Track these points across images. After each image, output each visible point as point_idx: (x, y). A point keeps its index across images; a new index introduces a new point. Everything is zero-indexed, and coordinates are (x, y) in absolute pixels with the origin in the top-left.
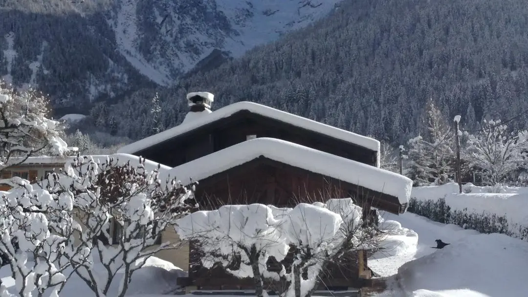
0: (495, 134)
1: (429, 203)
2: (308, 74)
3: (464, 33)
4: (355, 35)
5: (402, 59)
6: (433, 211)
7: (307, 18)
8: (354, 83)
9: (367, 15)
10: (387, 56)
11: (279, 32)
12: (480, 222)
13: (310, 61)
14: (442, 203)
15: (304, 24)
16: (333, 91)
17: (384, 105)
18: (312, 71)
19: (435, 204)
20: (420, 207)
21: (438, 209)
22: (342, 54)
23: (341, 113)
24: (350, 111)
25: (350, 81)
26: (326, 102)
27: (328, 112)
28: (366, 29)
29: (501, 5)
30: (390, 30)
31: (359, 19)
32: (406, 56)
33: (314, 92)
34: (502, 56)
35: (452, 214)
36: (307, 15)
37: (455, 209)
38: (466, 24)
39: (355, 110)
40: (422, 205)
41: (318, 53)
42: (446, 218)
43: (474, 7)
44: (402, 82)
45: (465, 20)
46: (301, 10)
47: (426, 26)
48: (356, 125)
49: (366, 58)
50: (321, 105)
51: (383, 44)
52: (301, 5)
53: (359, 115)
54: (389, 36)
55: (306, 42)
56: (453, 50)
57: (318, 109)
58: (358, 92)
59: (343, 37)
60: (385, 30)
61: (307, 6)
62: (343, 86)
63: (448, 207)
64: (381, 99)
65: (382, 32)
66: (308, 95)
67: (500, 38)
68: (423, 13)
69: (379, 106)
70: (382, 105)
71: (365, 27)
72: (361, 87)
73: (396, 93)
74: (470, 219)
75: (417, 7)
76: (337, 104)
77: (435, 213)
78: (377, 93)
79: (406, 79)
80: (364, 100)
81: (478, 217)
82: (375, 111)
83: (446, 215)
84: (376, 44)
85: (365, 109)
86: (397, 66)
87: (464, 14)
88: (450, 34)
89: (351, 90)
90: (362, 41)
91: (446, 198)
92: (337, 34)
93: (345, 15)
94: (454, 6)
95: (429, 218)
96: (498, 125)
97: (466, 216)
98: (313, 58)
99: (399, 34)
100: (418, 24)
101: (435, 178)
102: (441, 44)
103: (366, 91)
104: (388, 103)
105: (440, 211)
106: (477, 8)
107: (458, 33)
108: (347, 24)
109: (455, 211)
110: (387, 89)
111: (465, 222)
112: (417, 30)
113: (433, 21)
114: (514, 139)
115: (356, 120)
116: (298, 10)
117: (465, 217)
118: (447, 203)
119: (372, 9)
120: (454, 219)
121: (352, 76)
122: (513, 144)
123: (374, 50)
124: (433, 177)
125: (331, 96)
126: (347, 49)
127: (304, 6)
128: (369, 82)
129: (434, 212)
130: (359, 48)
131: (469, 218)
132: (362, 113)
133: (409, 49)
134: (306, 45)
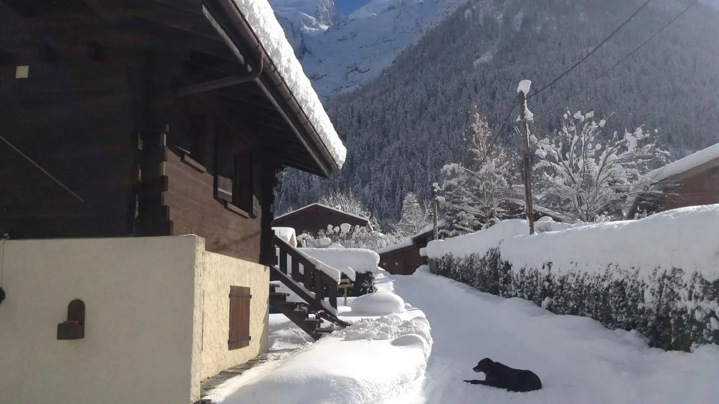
0: (582, 139)
1: (471, 260)
2: (354, 137)
3: (510, 98)
4: (401, 99)
5: (449, 123)
6: (478, 272)
7: (355, 83)
8: (401, 146)
9: (414, 79)
10: (434, 120)
11: (327, 97)
12: (597, 294)
13: (355, 124)
14: (495, 256)
15: (351, 89)
16: (379, 155)
17: (431, 169)
18: (358, 135)
19: (481, 261)
20: (458, 268)
21: (487, 268)
22: (388, 117)
23: (387, 178)
24: (396, 175)
25: (396, 144)
26: (371, 166)
27: (374, 176)
28: (412, 93)
29: (546, 71)
30: (437, 95)
31: (407, 84)
32: (453, 119)
33: (359, 155)
34: (548, 120)
35: (515, 277)
36: (355, 80)
37: (523, 267)
38: (512, 89)
39: (401, 174)
40: (461, 263)
41: (364, 116)
42: (501, 285)
43: (520, 72)
44: (449, 145)
45: (511, 85)
46: (349, 76)
47: (472, 91)
48: (402, 189)
49: (413, 122)
50: (366, 168)
51: (430, 109)
52: (349, 70)
53: (405, 179)
54: (436, 100)
55: (353, 105)
56: (500, 115)
57: (364, 173)
58: (404, 156)
59: (390, 100)
60: (432, 94)
61: (355, 71)
62: (388, 150)
63: (507, 263)
64: (428, 163)
65: (429, 97)
66: (352, 158)
67: (545, 104)
68: (470, 78)
69: (426, 169)
70: (429, 169)
71: (412, 91)
72: (407, 151)
73: (443, 156)
74: (561, 288)
75: (464, 72)
76: (382, 167)
77: (483, 277)
78: (423, 156)
79: (453, 143)
80: (411, 164)
81: (586, 283)
82: (422, 175)
83: (501, 279)
84: (423, 108)
85: (411, 173)
86: (444, 129)
87: (510, 80)
88: (496, 98)
89: (397, 153)
90: (409, 105)
91: (501, 246)
92: (384, 97)
93: (392, 80)
94: (500, 71)
95: (472, 286)
96: (590, 120)
97: (549, 280)
98: (359, 121)
99: (446, 98)
100: (465, 89)
101: (482, 224)
102: (487, 108)
103: (413, 154)
104: (435, 167)
105: (490, 272)
106: (522, 74)
107: (504, 98)
108: (394, 88)
109: (522, 271)
110: (434, 152)
111: (546, 293)
112: (464, 94)
113: (480, 85)
114: (617, 146)
115: (403, 184)
116: (347, 76)
117: (547, 284)
118: (504, 258)
119: (419, 73)
120: (519, 287)
121: (399, 139)
122: (614, 156)
123: (421, 114)
124: (479, 222)
125: (376, 159)
126: (394, 112)
127: (352, 71)
128: (416, 146)
129: (480, 275)
130: (406, 112)
131: (559, 284)
132: (407, 178)
133: (456, 114)
134: (352, 108)
